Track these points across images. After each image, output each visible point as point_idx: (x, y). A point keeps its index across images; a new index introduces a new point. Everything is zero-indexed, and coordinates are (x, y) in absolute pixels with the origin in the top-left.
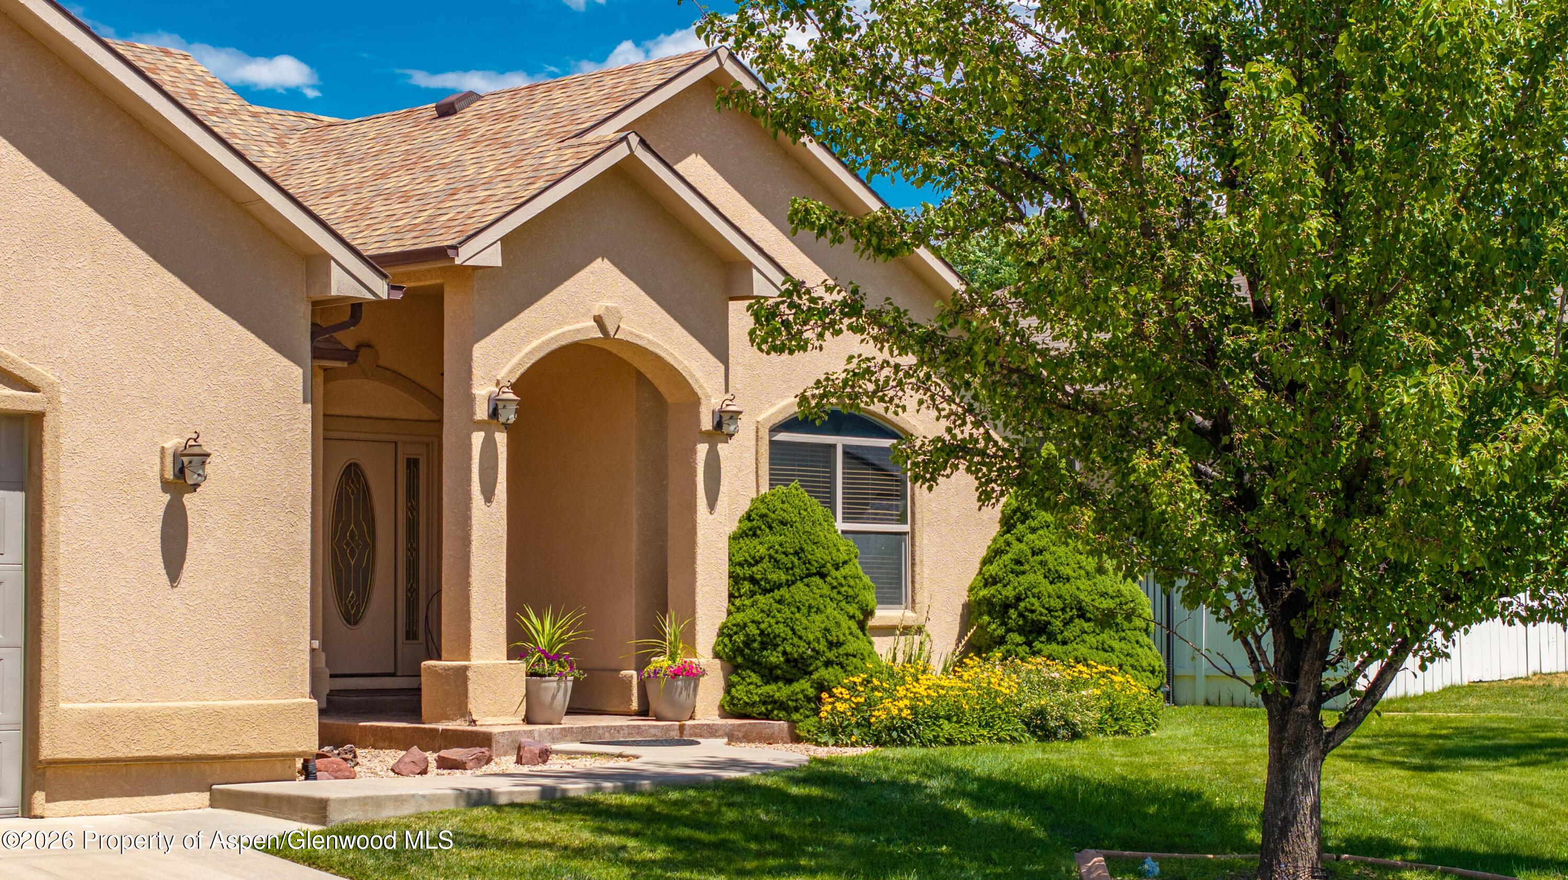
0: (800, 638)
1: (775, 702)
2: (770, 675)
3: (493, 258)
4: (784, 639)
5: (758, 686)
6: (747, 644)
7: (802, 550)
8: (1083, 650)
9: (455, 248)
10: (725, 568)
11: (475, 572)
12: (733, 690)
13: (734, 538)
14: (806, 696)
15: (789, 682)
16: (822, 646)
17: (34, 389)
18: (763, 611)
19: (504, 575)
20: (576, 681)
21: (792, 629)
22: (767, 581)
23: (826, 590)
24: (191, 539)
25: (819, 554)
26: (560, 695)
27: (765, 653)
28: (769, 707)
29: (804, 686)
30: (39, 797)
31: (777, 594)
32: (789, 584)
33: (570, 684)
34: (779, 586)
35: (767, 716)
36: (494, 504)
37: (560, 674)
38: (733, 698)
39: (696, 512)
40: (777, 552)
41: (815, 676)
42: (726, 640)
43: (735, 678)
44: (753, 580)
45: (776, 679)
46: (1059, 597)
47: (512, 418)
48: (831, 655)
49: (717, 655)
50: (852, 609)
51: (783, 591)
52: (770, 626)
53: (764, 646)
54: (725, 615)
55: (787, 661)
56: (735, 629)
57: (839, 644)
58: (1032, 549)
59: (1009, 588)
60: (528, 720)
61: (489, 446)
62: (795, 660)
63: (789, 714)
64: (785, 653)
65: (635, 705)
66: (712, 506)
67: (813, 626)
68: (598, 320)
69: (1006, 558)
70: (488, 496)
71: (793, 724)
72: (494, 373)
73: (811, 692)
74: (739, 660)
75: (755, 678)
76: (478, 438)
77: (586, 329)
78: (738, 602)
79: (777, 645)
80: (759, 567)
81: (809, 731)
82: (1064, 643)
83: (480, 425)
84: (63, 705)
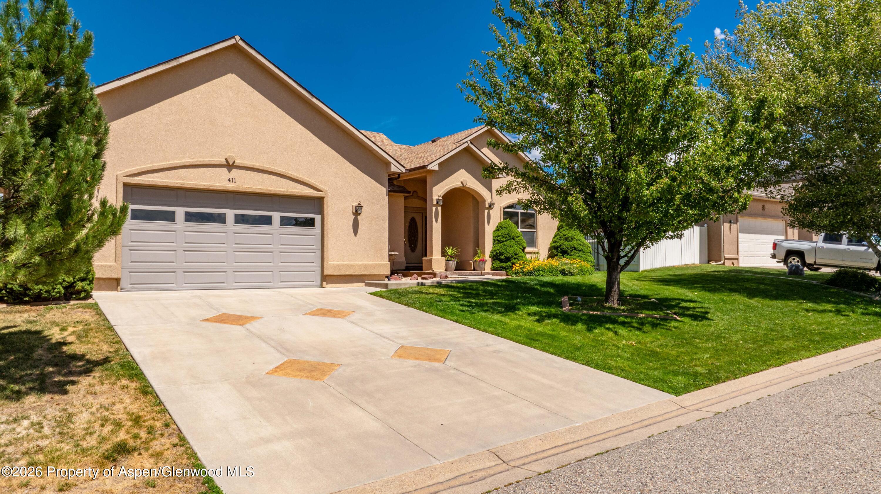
0: (509, 253)
1: (503, 267)
2: (501, 261)
3: (436, 168)
4: (505, 253)
5: (499, 264)
6: (497, 254)
7: (509, 234)
8: (575, 257)
9: (427, 165)
10: (492, 238)
11: (434, 238)
12: (494, 264)
13: (495, 231)
14: (509, 266)
15: (506, 263)
16: (513, 255)
17: (322, 192)
18: (500, 247)
19: (440, 238)
20: (457, 262)
21: (507, 251)
22: (501, 240)
23: (514, 242)
24: (360, 226)
25: (513, 234)
26: (453, 265)
28: (501, 268)
29: (509, 264)
30: (324, 283)
31: (503, 243)
32: (506, 241)
33: (455, 263)
35: (501, 270)
36: (438, 223)
37: (453, 260)
38: (493, 266)
39: (485, 226)
40: (504, 234)
41: (512, 261)
42: (492, 254)
43: (494, 262)
44: (498, 240)
45: (503, 262)
46: (570, 245)
47: (441, 204)
48: (515, 257)
49: (490, 257)
50: (521, 247)
51: (505, 243)
52: (502, 251)
53: (500, 255)
54: (492, 248)
55: (505, 258)
56: (494, 251)
57: (517, 254)
58: (564, 234)
59: (559, 243)
60: (446, 270)
61: (437, 210)
62: (507, 258)
63: (506, 270)
64: (505, 256)
65: (472, 269)
66: (488, 224)
67: (511, 251)
68: (462, 182)
69: (558, 237)
70: (436, 221)
71: (507, 272)
72: (438, 194)
73: (511, 265)
74: (495, 258)
75: (498, 262)
76: (434, 208)
77: (458, 184)
78: (495, 245)
79: (503, 255)
80: (499, 237)
81: (510, 274)
82: (571, 255)
83: (434, 205)
84: (329, 263)
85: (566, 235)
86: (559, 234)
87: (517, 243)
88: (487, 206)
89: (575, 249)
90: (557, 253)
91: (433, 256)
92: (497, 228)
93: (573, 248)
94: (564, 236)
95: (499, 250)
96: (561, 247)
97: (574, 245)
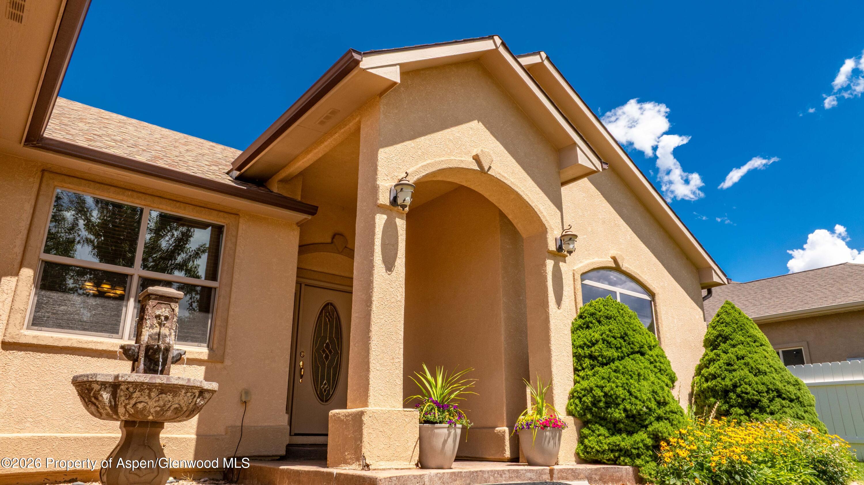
0: (636, 398)
1: (620, 450)
2: (615, 428)
3: (394, 76)
4: (624, 400)
5: (606, 437)
6: (594, 404)
7: (626, 334)
8: (786, 417)
10: (569, 350)
12: (586, 441)
14: (645, 445)
15: (630, 433)
16: (653, 405)
18: (603, 378)
19: (402, 333)
20: (464, 428)
21: (629, 391)
22: (602, 356)
23: (647, 364)
25: (638, 338)
26: (450, 441)
27: (609, 410)
28: (617, 454)
29: (641, 436)
31: (613, 366)
32: (620, 358)
33: (459, 431)
34: (613, 361)
35: (615, 462)
36: (394, 273)
37: (450, 422)
38: (586, 447)
39: (548, 307)
40: (608, 336)
41: (650, 429)
42: (577, 401)
43: (586, 431)
44: (591, 357)
45: (620, 431)
46: (763, 384)
47: (408, 199)
48: (660, 412)
49: (570, 413)
51: (617, 363)
52: (612, 389)
53: (608, 405)
54: (573, 383)
55: (627, 417)
56: (583, 392)
57: (665, 404)
58: (737, 356)
59: (727, 380)
60: (422, 464)
61: (390, 229)
62: (633, 416)
63: (633, 459)
64: (625, 410)
65: (508, 454)
66: (559, 301)
67: (644, 389)
68: (477, 159)
70: (389, 266)
71: (637, 468)
72: (396, 174)
73: (649, 442)
74: (589, 416)
75: (603, 431)
76: (381, 220)
77: (465, 161)
78: (581, 374)
79: (619, 404)
80: (596, 347)
81: (650, 474)
82: (771, 413)
83: (382, 209)
85: (743, 358)
86: (718, 355)
87: (655, 367)
88: (552, 246)
89: (780, 396)
90: (725, 407)
91: (371, 400)
92: (583, 321)
93: (775, 393)
94: (738, 359)
95: (602, 388)
96: (739, 390)
97: (774, 384)
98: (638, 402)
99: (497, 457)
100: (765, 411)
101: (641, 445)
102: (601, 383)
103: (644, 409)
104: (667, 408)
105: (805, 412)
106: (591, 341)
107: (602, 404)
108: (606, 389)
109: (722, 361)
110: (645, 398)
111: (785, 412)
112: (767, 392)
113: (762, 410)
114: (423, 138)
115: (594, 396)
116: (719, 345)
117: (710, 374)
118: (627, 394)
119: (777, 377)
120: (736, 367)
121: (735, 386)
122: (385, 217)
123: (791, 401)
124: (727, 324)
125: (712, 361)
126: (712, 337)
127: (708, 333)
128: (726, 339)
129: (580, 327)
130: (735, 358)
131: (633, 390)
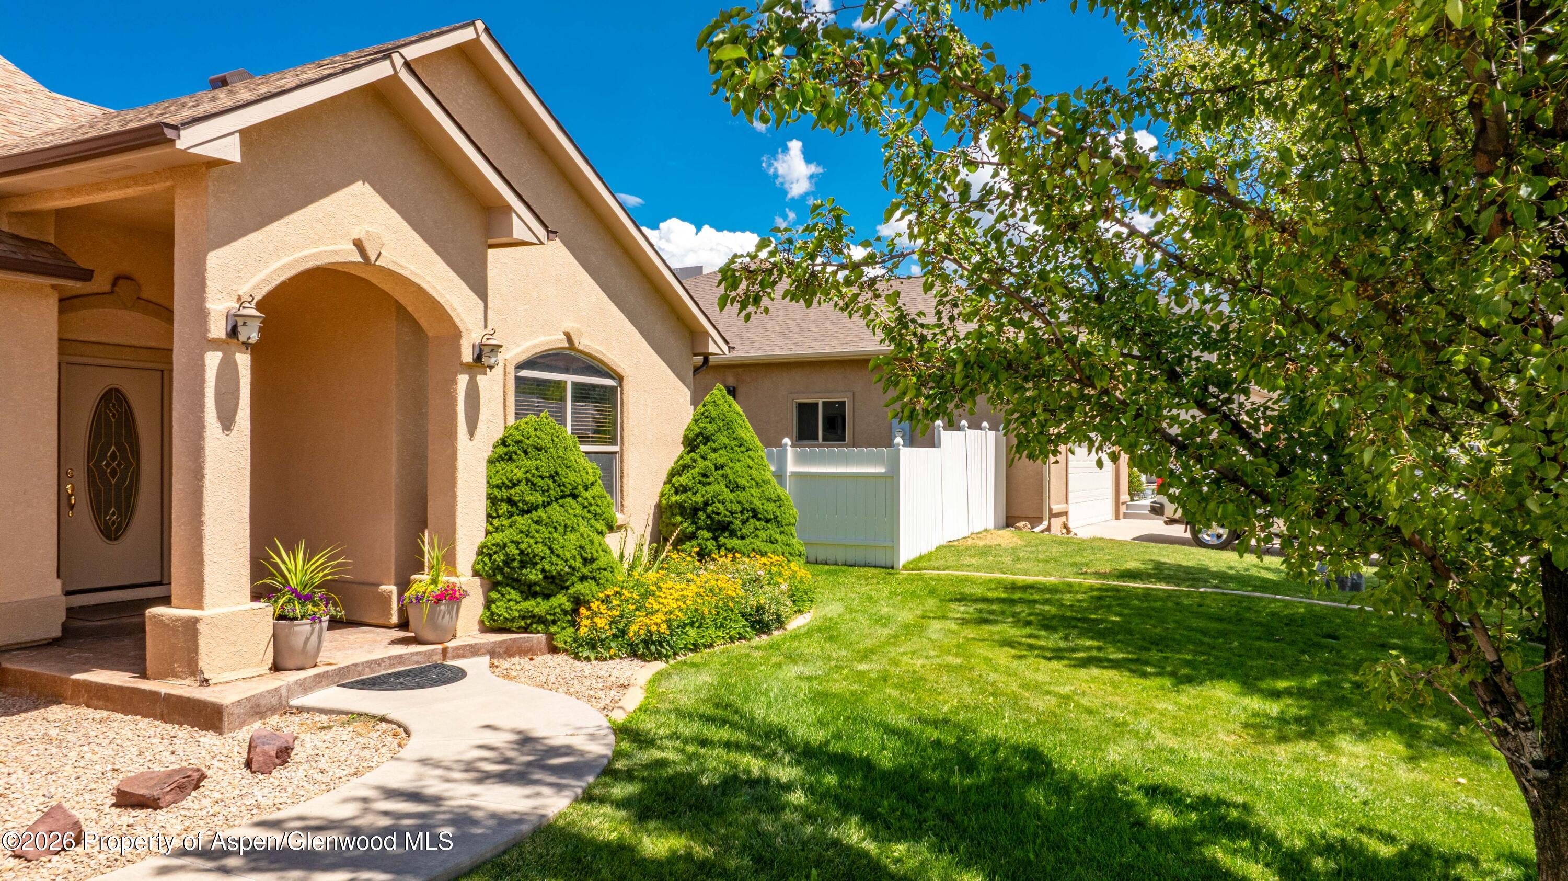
0: (558, 556)
1: (534, 616)
2: (529, 591)
3: (231, 151)
4: (543, 558)
5: (518, 603)
6: (507, 563)
7: (557, 473)
9: (175, 128)
10: (483, 490)
11: (209, 509)
12: (493, 606)
13: (491, 462)
14: (562, 610)
15: (547, 597)
16: (578, 564)
18: (521, 532)
19: (247, 510)
21: (550, 548)
22: (524, 501)
23: (579, 510)
25: (572, 477)
26: (314, 637)
27: (524, 571)
28: (528, 622)
29: (561, 600)
31: (535, 515)
32: (545, 505)
33: (325, 626)
34: (536, 508)
35: (525, 630)
36: (234, 433)
37: (314, 616)
38: (493, 614)
39: (456, 439)
40: (533, 476)
41: (571, 591)
42: (486, 559)
43: (494, 595)
44: (510, 501)
45: (535, 595)
47: (255, 337)
48: (585, 571)
49: (476, 573)
51: (541, 512)
52: (530, 546)
53: (523, 565)
54: (484, 534)
55: (545, 578)
56: (494, 548)
57: (593, 560)
58: (715, 465)
59: (699, 495)
60: (275, 667)
61: (228, 370)
62: (553, 577)
63: (547, 626)
64: (543, 571)
65: (394, 619)
66: (472, 432)
67: (569, 545)
68: (358, 244)
70: (227, 422)
71: (551, 637)
72: (235, 287)
73: (568, 606)
74: (499, 578)
75: (515, 595)
76: (213, 360)
77: (344, 252)
78: (496, 522)
79: (537, 564)
80: (517, 489)
81: (566, 642)
83: (215, 344)
85: (722, 467)
86: (694, 461)
87: (589, 512)
88: (467, 356)
89: (755, 516)
90: (692, 529)
91: (207, 600)
92: (505, 450)
93: (750, 514)
94: (716, 468)
95: (517, 543)
96: (710, 509)
97: (751, 503)
98: (560, 562)
99: (381, 621)
100: (736, 535)
101: (558, 610)
102: (518, 538)
103: (566, 569)
104: (595, 566)
105: (781, 533)
106: (511, 481)
107: (515, 564)
108: (523, 546)
109: (697, 470)
110: (568, 555)
111: (757, 536)
112: (742, 512)
113: (733, 534)
114: (276, 224)
115: (507, 555)
116: (697, 447)
117: (681, 485)
118: (548, 551)
119: (755, 491)
120: (712, 479)
121: (706, 504)
122: (219, 354)
123: (768, 521)
124: (712, 420)
125: (686, 467)
126: (691, 435)
127: (689, 429)
128: (707, 439)
129: (500, 458)
130: (713, 468)
131: (555, 547)
